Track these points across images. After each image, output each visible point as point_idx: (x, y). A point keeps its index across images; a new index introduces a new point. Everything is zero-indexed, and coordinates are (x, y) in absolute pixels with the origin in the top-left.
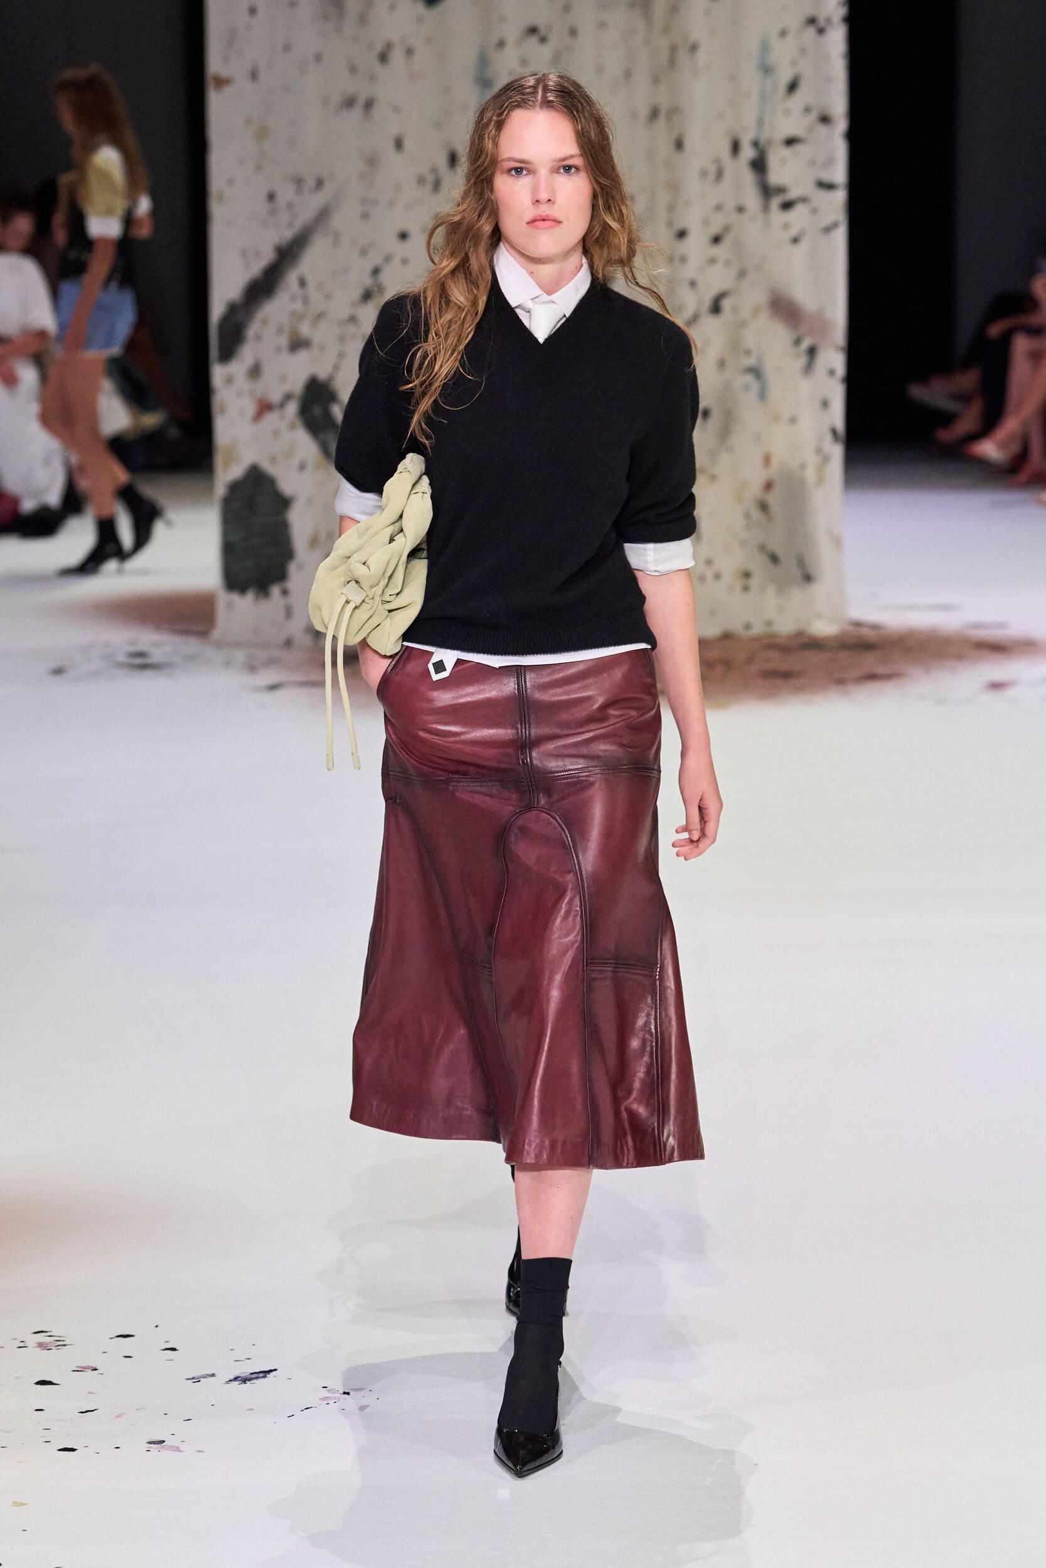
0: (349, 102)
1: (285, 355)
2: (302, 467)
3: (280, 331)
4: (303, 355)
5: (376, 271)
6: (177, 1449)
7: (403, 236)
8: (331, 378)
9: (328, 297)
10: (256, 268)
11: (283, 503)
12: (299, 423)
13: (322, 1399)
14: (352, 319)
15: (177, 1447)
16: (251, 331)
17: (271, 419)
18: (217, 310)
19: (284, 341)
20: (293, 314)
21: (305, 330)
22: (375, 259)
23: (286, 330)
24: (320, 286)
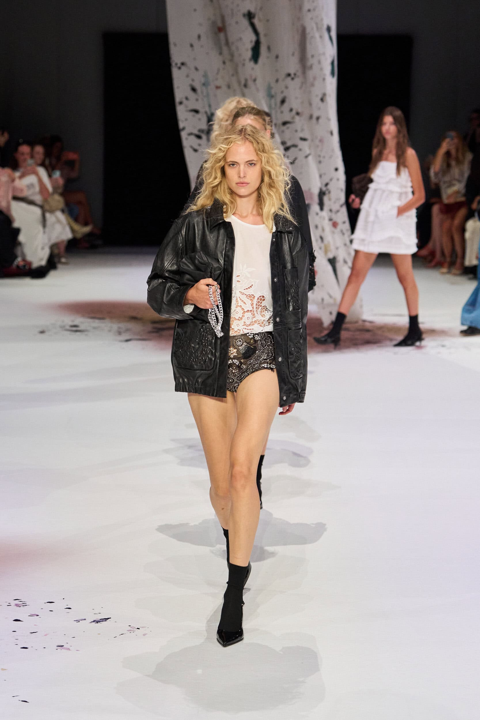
6: (69, 649)
13: (128, 631)
15: (69, 648)
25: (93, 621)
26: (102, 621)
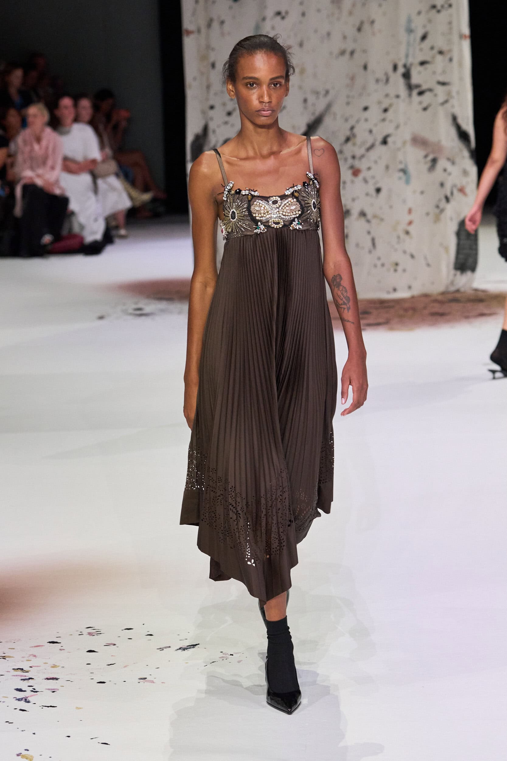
5: (352, 128)
7: (366, 109)
13: (220, 658)
15: (152, 681)
22: (351, 122)
25: (178, 648)
26: (190, 648)
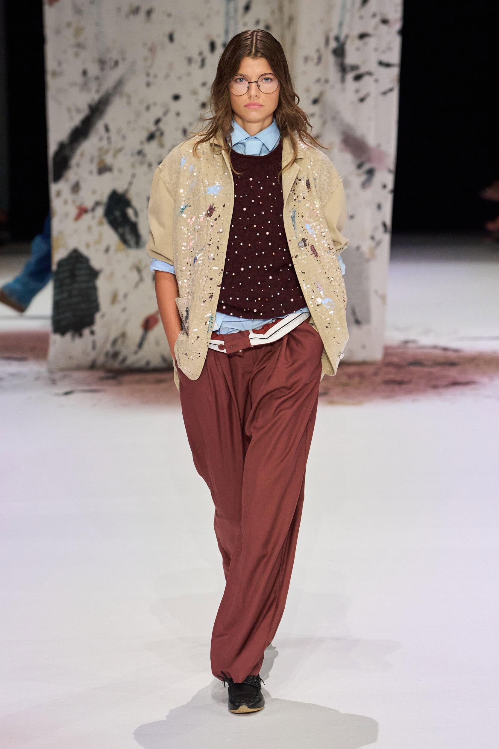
0: (136, 11)
1: (95, 176)
2: (107, 250)
3: (92, 160)
4: (107, 176)
5: (158, 121)
7: (176, 98)
8: (127, 191)
9: (124, 138)
10: (77, 120)
11: (94, 274)
12: (105, 221)
14: (140, 153)
16: (73, 162)
17: (87, 218)
18: (52, 148)
19: (94, 168)
20: (101, 149)
21: (109, 160)
22: (156, 112)
23: (96, 161)
24: (119, 131)
